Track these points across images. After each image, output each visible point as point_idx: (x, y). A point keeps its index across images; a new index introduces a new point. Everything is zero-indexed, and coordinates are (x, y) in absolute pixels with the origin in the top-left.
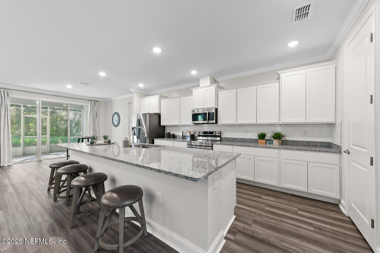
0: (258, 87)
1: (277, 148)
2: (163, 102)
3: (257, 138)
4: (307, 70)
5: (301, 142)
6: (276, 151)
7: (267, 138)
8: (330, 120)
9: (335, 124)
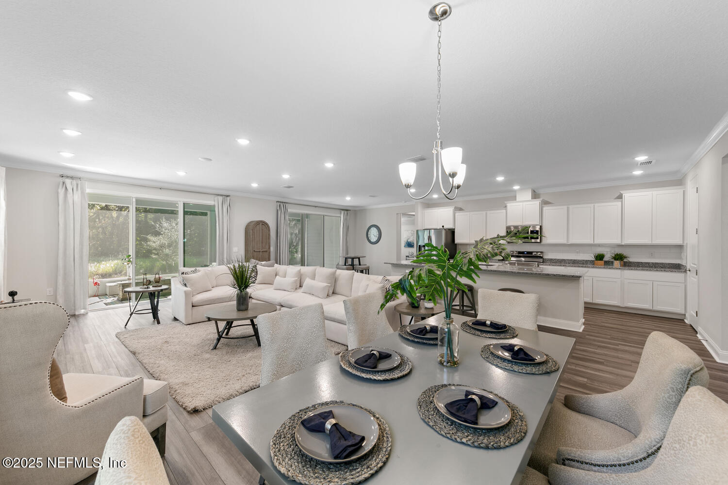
0: (596, 205)
1: (620, 269)
2: (459, 214)
3: (593, 259)
4: (653, 192)
5: (646, 263)
6: (619, 271)
7: (606, 259)
8: (678, 241)
9: (683, 246)
